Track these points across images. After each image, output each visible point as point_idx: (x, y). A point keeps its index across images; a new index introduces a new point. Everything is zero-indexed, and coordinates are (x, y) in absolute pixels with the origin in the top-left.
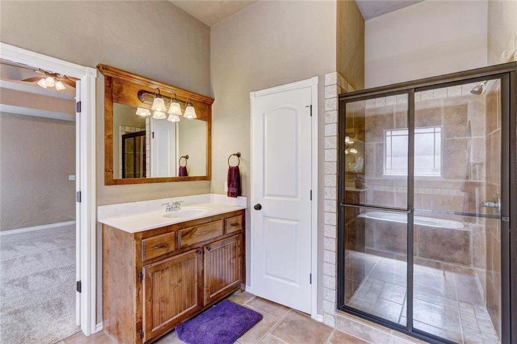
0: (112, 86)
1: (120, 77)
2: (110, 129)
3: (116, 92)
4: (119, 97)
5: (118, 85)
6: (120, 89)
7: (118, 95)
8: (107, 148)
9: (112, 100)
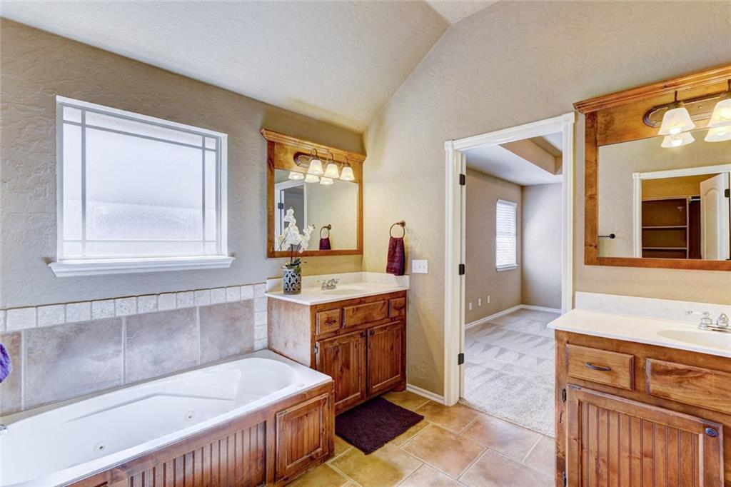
0: (595, 125)
1: (608, 106)
2: (592, 187)
3: (602, 129)
4: (607, 136)
5: (605, 118)
6: (609, 123)
7: (605, 133)
8: (589, 214)
9: (596, 143)
